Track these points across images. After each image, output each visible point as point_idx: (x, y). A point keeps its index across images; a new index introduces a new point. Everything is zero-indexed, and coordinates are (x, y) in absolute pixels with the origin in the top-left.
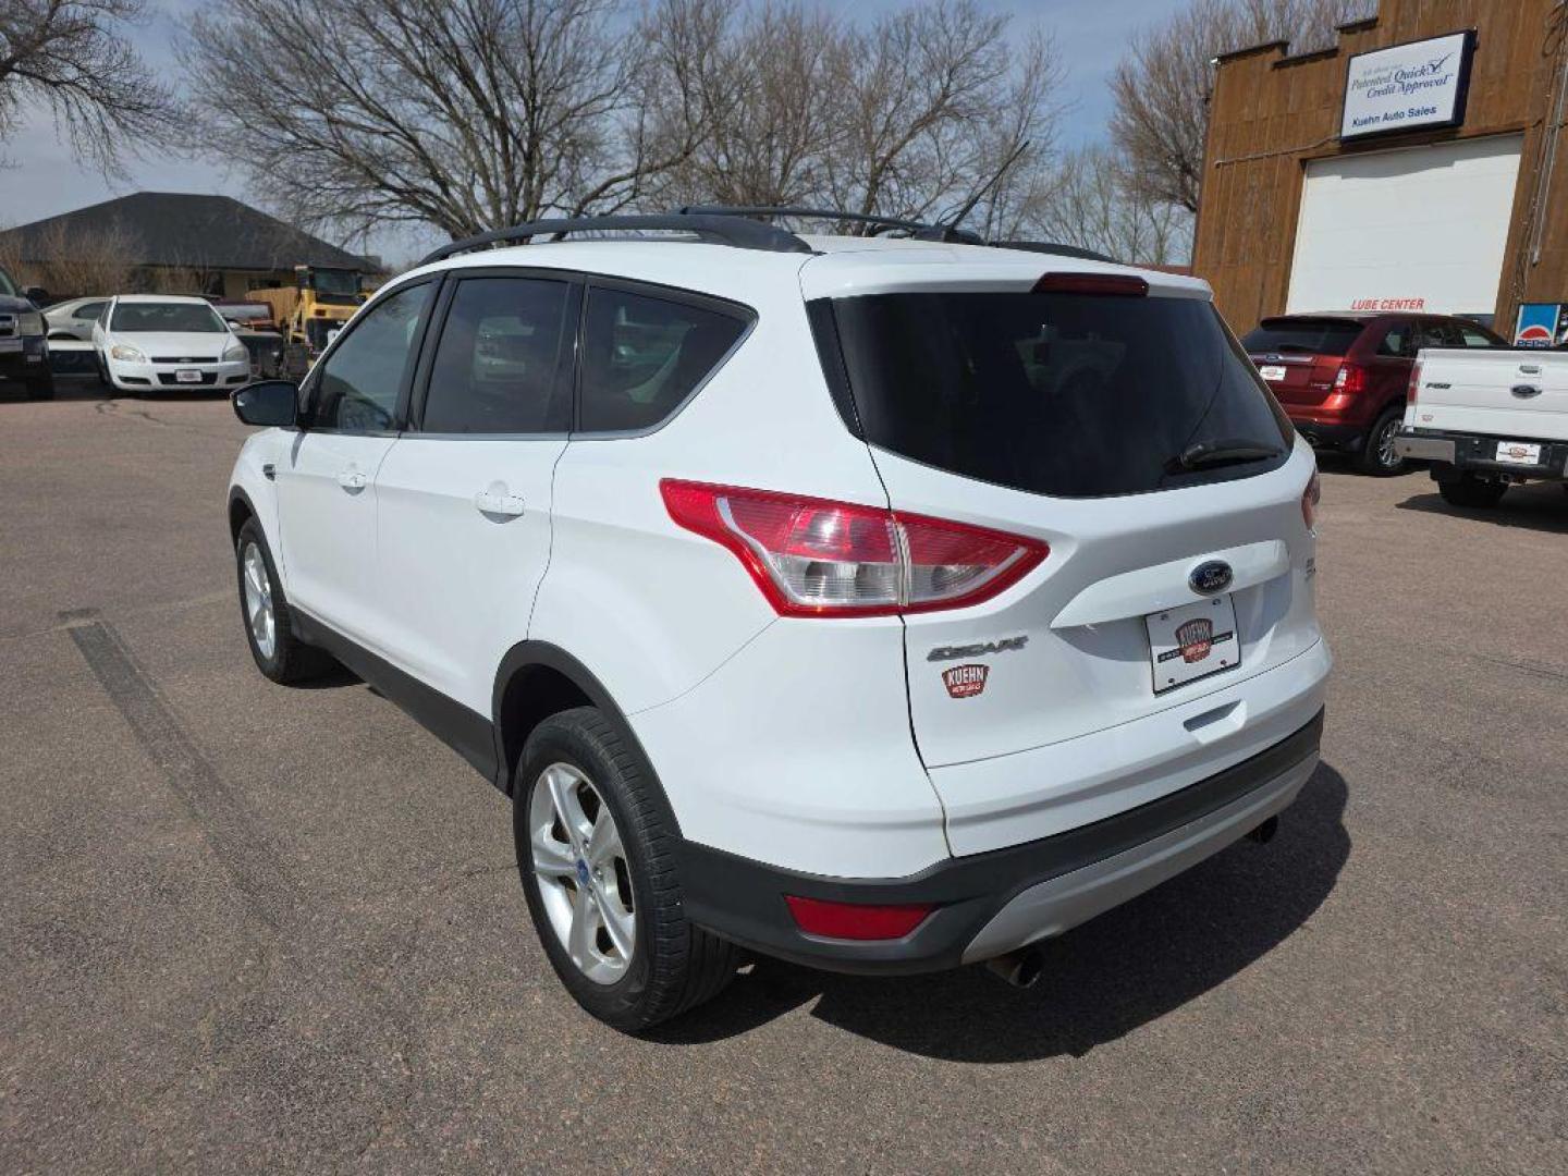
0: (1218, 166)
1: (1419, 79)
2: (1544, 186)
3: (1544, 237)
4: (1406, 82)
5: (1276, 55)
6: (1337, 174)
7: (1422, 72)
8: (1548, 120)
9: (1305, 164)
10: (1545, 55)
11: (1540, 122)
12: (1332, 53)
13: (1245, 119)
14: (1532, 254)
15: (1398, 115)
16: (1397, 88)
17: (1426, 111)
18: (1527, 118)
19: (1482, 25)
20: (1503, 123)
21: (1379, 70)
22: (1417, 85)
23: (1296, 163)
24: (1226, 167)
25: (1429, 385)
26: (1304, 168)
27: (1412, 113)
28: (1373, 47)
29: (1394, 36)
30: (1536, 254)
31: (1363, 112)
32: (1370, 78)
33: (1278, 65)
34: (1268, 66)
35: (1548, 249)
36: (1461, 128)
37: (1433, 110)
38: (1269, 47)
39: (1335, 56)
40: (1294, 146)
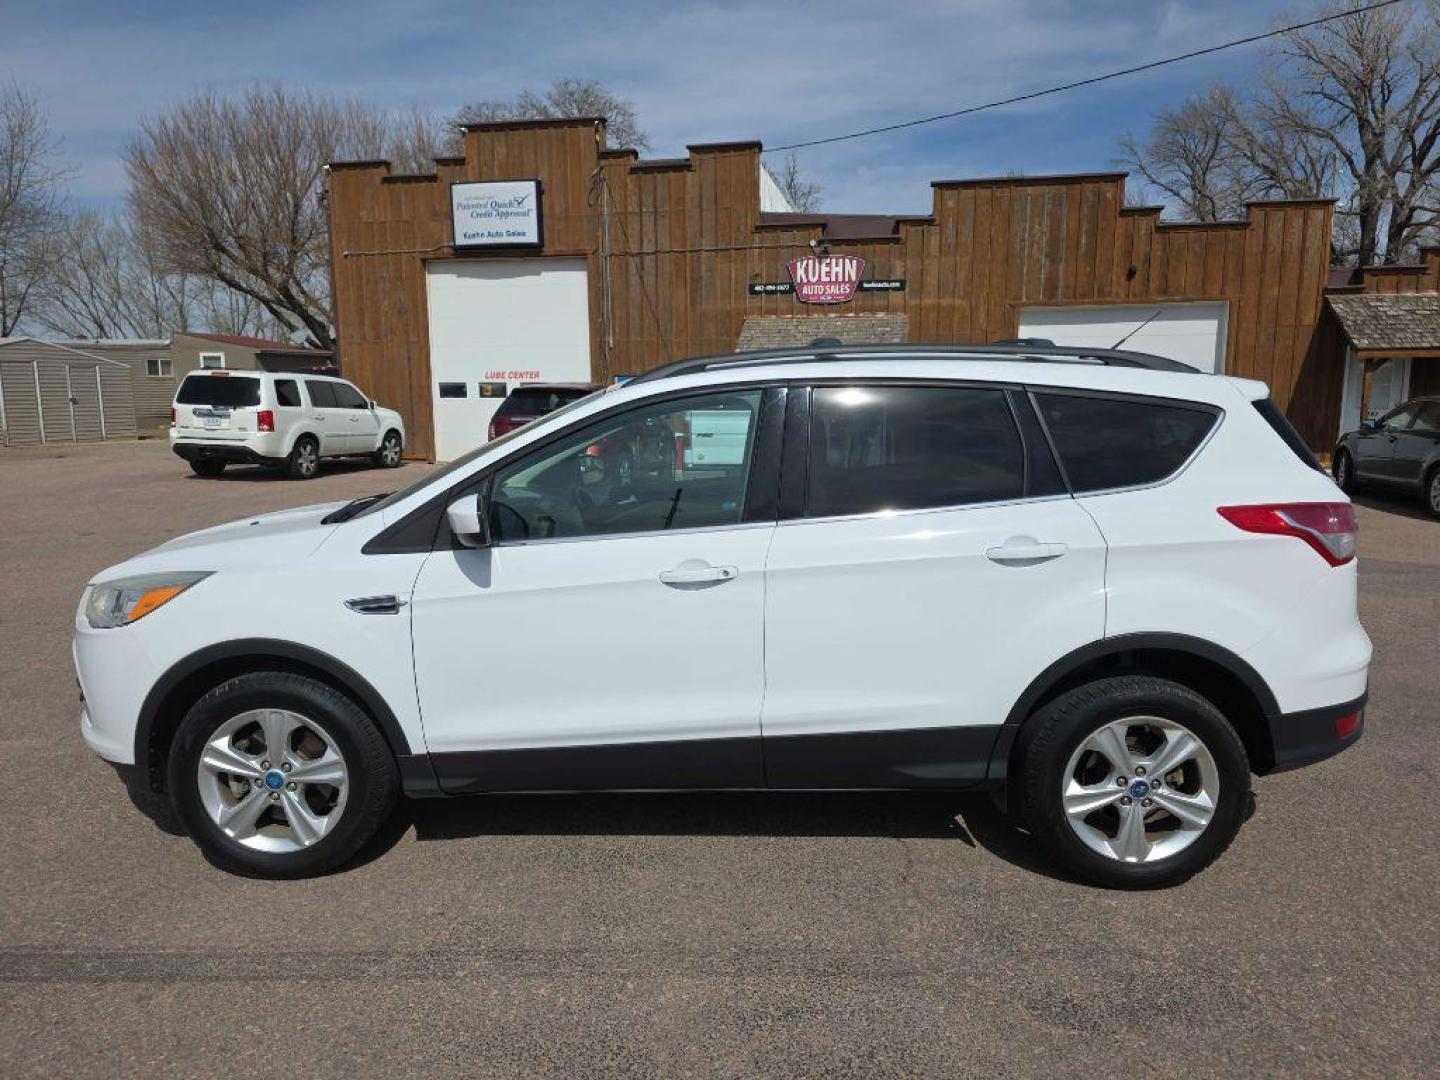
0: (346, 256)
1: (510, 210)
2: (608, 296)
3: (614, 330)
4: (500, 210)
5: (383, 171)
6: (453, 273)
7: (511, 204)
8: (601, 250)
9: (426, 263)
10: (590, 206)
11: (595, 251)
12: (433, 178)
13: (364, 220)
14: (609, 342)
15: (498, 234)
16: (494, 215)
17: (519, 234)
18: (587, 247)
19: (543, 176)
20: (572, 249)
21: (476, 198)
22: (507, 214)
23: (419, 263)
24: (355, 259)
25: (699, 435)
26: (424, 265)
27: (509, 234)
28: (464, 179)
29: (481, 173)
30: (611, 342)
31: (469, 228)
32: (470, 203)
33: (386, 180)
34: (378, 180)
35: (618, 337)
36: (544, 249)
37: (524, 234)
38: (377, 164)
39: (435, 181)
40: (414, 247)
